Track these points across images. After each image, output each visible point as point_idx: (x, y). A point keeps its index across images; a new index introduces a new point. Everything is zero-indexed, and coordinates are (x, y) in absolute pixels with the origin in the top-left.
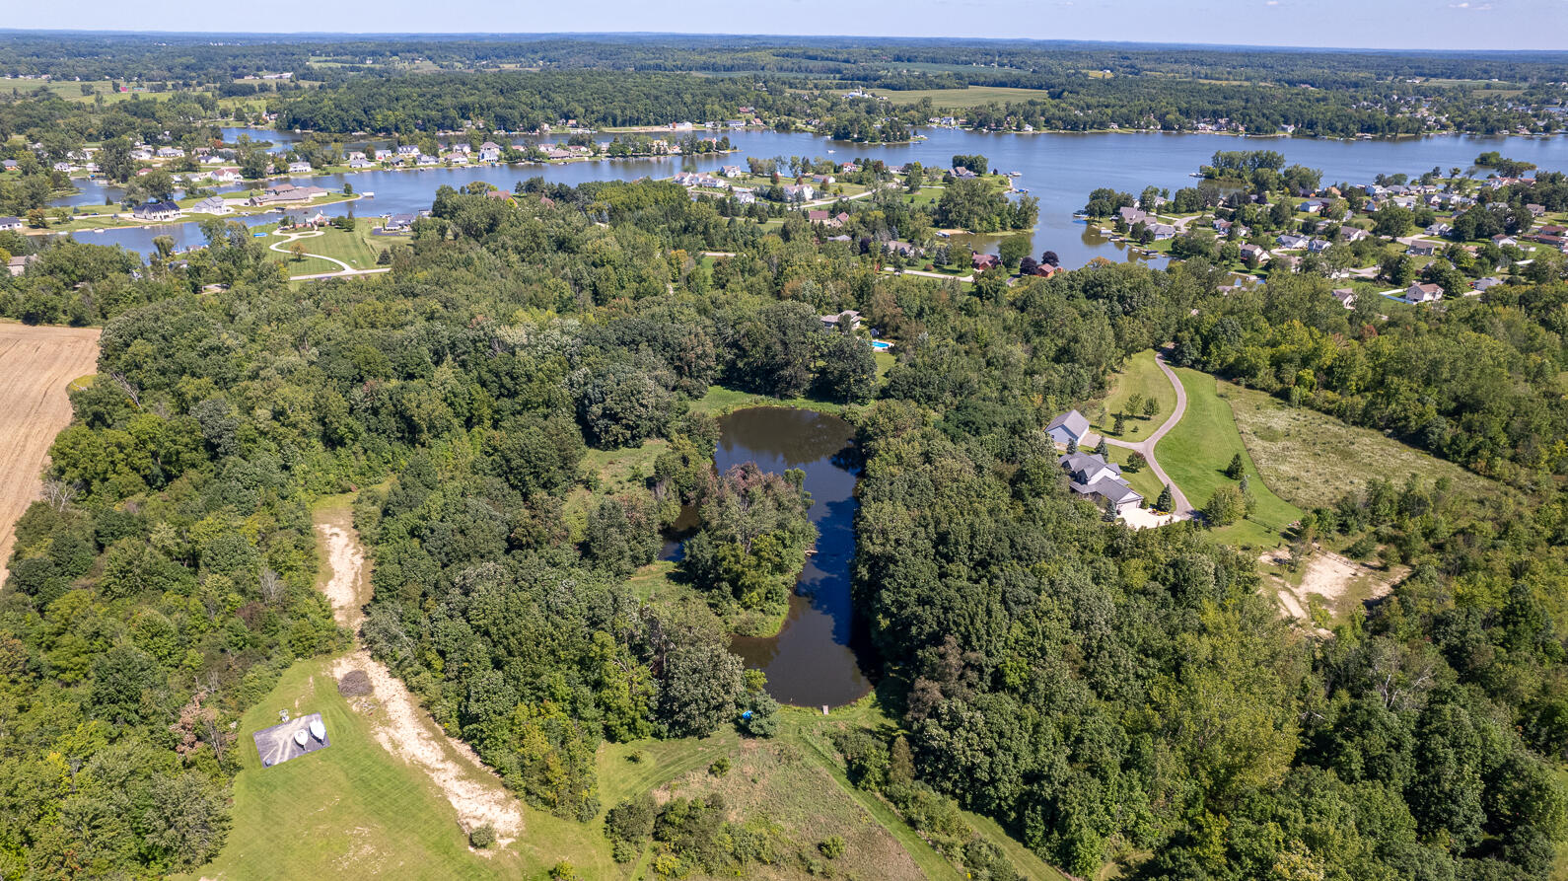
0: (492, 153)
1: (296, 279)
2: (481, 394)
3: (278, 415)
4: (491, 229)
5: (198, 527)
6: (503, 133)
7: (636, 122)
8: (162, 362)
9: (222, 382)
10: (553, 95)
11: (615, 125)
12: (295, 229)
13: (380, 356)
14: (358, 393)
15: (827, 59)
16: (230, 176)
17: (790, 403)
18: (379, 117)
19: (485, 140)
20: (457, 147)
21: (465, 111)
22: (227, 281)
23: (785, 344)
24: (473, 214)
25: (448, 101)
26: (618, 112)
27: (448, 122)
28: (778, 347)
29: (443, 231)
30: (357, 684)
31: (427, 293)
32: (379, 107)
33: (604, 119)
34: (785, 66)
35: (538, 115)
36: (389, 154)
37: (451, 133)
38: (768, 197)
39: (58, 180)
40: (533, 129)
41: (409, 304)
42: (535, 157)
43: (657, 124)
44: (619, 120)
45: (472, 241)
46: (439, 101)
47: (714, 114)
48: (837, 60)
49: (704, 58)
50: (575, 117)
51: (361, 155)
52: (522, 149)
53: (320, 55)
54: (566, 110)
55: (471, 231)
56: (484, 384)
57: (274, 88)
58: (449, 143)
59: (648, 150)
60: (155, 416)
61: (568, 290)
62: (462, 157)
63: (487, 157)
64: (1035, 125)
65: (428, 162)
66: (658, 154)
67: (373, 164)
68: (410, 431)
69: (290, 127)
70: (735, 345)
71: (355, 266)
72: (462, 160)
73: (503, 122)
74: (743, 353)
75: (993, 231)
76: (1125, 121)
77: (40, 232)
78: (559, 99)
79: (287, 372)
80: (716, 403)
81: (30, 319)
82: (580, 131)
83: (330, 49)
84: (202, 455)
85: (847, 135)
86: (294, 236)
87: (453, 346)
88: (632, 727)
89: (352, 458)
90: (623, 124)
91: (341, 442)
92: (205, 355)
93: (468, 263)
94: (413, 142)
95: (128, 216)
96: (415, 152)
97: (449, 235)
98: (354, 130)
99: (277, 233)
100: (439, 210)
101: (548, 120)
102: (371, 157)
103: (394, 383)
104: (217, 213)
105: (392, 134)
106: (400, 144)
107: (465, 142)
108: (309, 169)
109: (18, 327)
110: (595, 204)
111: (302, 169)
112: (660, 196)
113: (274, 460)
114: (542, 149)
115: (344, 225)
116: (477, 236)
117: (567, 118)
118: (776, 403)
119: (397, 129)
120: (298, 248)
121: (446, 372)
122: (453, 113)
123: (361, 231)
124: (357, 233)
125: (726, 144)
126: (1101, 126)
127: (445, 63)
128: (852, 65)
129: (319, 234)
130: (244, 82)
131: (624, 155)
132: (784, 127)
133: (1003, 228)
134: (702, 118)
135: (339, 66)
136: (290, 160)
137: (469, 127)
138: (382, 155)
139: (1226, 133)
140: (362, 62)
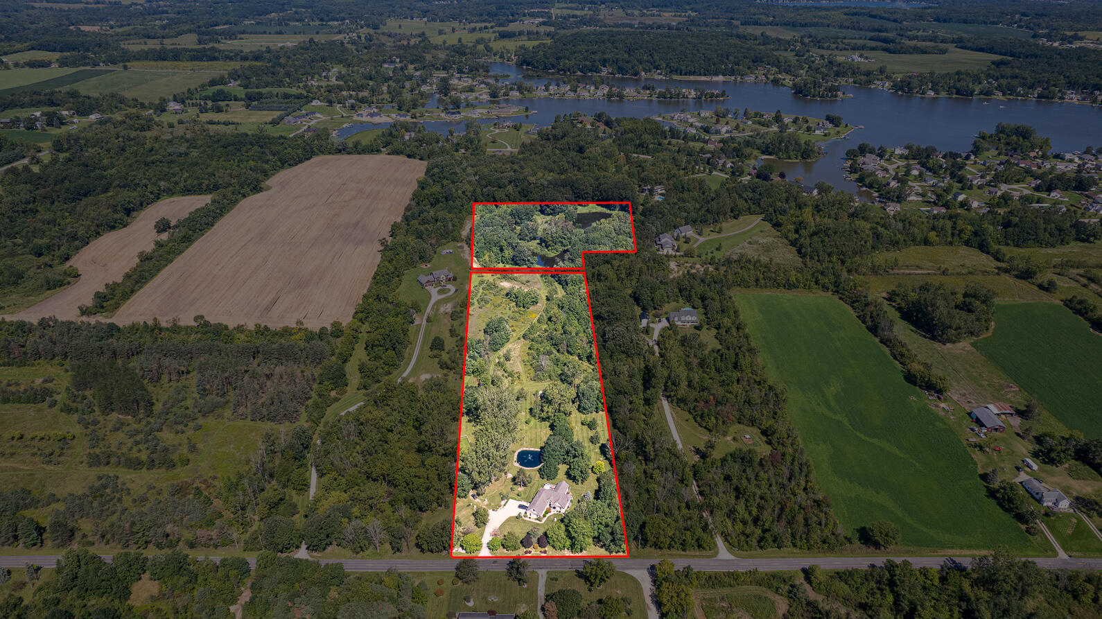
0: (603, 91)
1: (490, 151)
3: (464, 192)
5: (439, 213)
6: (620, 75)
7: (693, 73)
8: (441, 174)
9: (453, 182)
10: (655, 54)
11: (680, 75)
12: (499, 128)
16: (485, 97)
19: (603, 83)
20: (588, 86)
21: (604, 63)
22: (467, 149)
25: (597, 56)
26: (683, 68)
30: (461, 247)
32: (564, 57)
33: (676, 71)
35: (640, 67)
36: (556, 88)
37: (591, 74)
38: (704, 130)
39: (422, 95)
40: (635, 75)
42: (621, 96)
43: (705, 75)
44: (683, 72)
46: (593, 56)
47: (741, 70)
50: (661, 69)
51: (544, 88)
52: (619, 90)
54: (657, 64)
57: (526, 33)
58: (587, 82)
60: (436, 189)
61: (567, 167)
62: (588, 92)
63: (599, 94)
64: (937, 92)
65: (570, 95)
66: (684, 97)
67: (545, 94)
69: (522, 65)
71: (512, 147)
72: (587, 94)
73: (621, 70)
75: (790, 158)
77: (414, 120)
78: (657, 57)
79: (469, 182)
81: (409, 156)
82: (660, 77)
84: (443, 200)
85: (801, 92)
86: (497, 131)
90: (686, 74)
92: (451, 174)
94: (569, 82)
95: (443, 115)
96: (567, 88)
98: (549, 69)
99: (492, 129)
101: (645, 70)
102: (547, 89)
104: (474, 116)
106: (565, 82)
107: (594, 83)
108: (518, 94)
109: (405, 158)
110: (618, 128)
111: (515, 94)
113: (459, 204)
114: (628, 90)
115: (518, 127)
117: (658, 69)
120: (496, 137)
122: (598, 64)
123: (522, 131)
124: (520, 132)
125: (723, 94)
126: (988, 93)
127: (629, 12)
128: (894, 25)
129: (506, 130)
130: (512, 27)
131: (665, 98)
132: (776, 82)
133: (796, 158)
134: (732, 72)
135: (569, 12)
136: (511, 89)
137: (604, 72)
138: (553, 88)
139: (1087, 102)
140: (582, 9)
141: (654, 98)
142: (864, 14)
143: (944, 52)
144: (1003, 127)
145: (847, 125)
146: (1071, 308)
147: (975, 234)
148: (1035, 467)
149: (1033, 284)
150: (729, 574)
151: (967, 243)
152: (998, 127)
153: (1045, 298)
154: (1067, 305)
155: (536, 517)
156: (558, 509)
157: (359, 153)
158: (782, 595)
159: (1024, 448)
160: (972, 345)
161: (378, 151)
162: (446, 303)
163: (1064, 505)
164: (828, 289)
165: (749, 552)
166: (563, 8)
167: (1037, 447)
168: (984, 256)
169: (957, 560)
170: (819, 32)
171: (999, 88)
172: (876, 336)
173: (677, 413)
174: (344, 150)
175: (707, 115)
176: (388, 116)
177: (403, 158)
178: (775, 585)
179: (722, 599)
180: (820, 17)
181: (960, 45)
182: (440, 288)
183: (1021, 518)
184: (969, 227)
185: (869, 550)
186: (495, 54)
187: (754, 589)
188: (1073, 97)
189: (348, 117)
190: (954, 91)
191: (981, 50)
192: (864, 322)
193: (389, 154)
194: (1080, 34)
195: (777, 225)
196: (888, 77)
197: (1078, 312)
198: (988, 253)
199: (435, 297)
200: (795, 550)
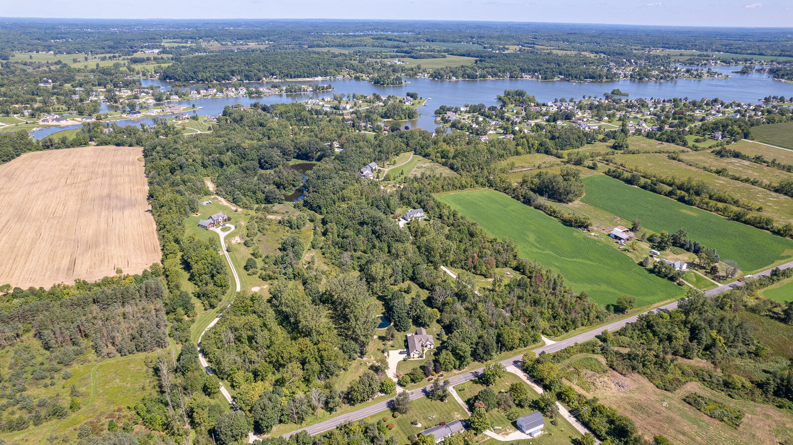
0: (243, 91)
1: (185, 135)
2: (237, 158)
3: (193, 161)
4: (241, 120)
6: (247, 81)
7: (300, 76)
10: (268, 65)
11: (291, 78)
12: (180, 120)
13: (215, 150)
14: (210, 157)
15: (396, 40)
16: (152, 101)
17: (311, 162)
18: (200, 76)
19: (240, 86)
20: (230, 89)
21: (233, 73)
22: (166, 135)
23: (310, 148)
24: (236, 115)
25: (226, 69)
26: (292, 73)
27: (227, 77)
28: (308, 149)
29: (226, 120)
30: (215, 199)
31: (224, 137)
32: (200, 71)
33: (287, 76)
34: (376, 44)
35: (261, 74)
36: (205, 91)
37: (227, 81)
38: (335, 108)
40: (259, 80)
41: (220, 139)
42: (259, 93)
43: (308, 77)
44: (293, 76)
45: (236, 124)
46: (223, 69)
47: (331, 73)
48: (400, 41)
49: (340, 40)
50: (276, 75)
51: (196, 92)
52: (254, 90)
53: (167, 39)
54: (272, 72)
55: (235, 120)
56: (238, 156)
57: (152, 59)
58: (227, 86)
59: (300, 89)
61: (261, 136)
62: (232, 92)
63: (241, 93)
64: (457, 77)
65: (220, 95)
66: (304, 91)
67: (200, 96)
68: (222, 164)
69: (165, 79)
70: (299, 149)
71: (201, 131)
72: (232, 94)
73: (247, 77)
74: (300, 150)
75: (402, 119)
76: (495, 75)
77: (100, 121)
78: (270, 67)
80: (294, 162)
81: (118, 145)
82: (277, 80)
83: (170, 35)
85: (378, 82)
86: (181, 122)
87: (231, 148)
88: (261, 202)
89: (210, 169)
90: (294, 77)
91: (207, 167)
93: (234, 129)
94: (214, 87)
95: (124, 115)
96: (215, 90)
97: (229, 122)
98: (190, 80)
99: (175, 121)
100: (225, 114)
101: (265, 76)
102: (199, 93)
103: (218, 155)
104: (153, 114)
105: (206, 83)
106: (209, 87)
107: (233, 87)
108: (177, 98)
109: (115, 147)
110: (275, 111)
111: (175, 98)
112: (297, 109)
114: (261, 89)
115: (195, 118)
116: (237, 122)
117: (273, 75)
118: (308, 162)
119: (207, 80)
120: (183, 126)
121: (230, 153)
122: (228, 74)
123: (201, 120)
124: (199, 121)
125: (330, 87)
126: (484, 77)
127: (224, 43)
128: (405, 44)
129: (188, 121)
130: (138, 55)
131: (291, 92)
132: (357, 78)
133: (406, 119)
134: (326, 74)
135: (176, 45)
136: (171, 94)
137: (235, 79)
138: (203, 92)
139: (534, 79)
140: (186, 42)
141: (283, 93)
142: (383, 38)
143: (444, 57)
144: (508, 92)
145: (421, 98)
146: (610, 176)
147: (541, 144)
148: (659, 253)
149: (584, 167)
150: (563, 351)
151: (538, 151)
152: (505, 92)
153: (594, 172)
154: (607, 175)
155: (417, 356)
156: (429, 346)
157: (68, 147)
158: (598, 354)
159: (646, 246)
160: (581, 201)
161: (86, 144)
162: (234, 236)
163: (685, 267)
164: (485, 185)
165: (561, 336)
166: (170, 42)
167: (651, 244)
168: (550, 157)
169: (662, 308)
170: (362, 49)
171: (489, 73)
172: (530, 206)
173: (454, 271)
174: (52, 145)
175: (329, 99)
176: (73, 120)
177: (112, 147)
178: (591, 349)
179: (568, 367)
180: (357, 41)
181: (450, 53)
182: (221, 227)
183: (672, 279)
184: (536, 142)
185: (620, 316)
186: (138, 73)
187: (580, 356)
188: (527, 77)
189: (34, 123)
190: (467, 76)
191: (463, 55)
192: (518, 199)
193: (97, 145)
194: (506, 46)
195: (426, 156)
196: (424, 71)
197: (615, 177)
198: (552, 155)
199: (222, 235)
200: (584, 328)
